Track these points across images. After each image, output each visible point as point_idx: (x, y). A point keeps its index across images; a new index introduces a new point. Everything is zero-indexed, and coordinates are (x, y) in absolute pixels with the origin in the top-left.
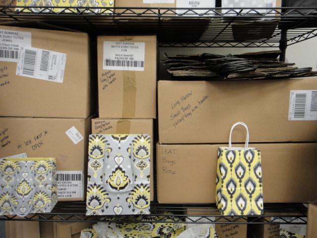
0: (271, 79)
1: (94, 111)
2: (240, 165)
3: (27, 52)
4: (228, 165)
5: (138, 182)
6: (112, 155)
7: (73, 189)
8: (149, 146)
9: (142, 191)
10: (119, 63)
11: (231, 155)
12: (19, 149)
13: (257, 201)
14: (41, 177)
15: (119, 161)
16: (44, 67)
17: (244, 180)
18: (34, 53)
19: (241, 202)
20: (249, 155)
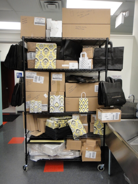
0: (89, 83)
1: (50, 90)
2: (84, 102)
3: (36, 77)
4: (81, 102)
5: (61, 105)
6: (55, 99)
7: (45, 108)
8: (63, 98)
9: (62, 107)
10: (56, 79)
11: (81, 99)
12: (33, 99)
13: (87, 109)
14: (39, 105)
15: (57, 101)
16: (39, 80)
17: (84, 105)
18: (37, 77)
19: (84, 110)
20: (86, 99)
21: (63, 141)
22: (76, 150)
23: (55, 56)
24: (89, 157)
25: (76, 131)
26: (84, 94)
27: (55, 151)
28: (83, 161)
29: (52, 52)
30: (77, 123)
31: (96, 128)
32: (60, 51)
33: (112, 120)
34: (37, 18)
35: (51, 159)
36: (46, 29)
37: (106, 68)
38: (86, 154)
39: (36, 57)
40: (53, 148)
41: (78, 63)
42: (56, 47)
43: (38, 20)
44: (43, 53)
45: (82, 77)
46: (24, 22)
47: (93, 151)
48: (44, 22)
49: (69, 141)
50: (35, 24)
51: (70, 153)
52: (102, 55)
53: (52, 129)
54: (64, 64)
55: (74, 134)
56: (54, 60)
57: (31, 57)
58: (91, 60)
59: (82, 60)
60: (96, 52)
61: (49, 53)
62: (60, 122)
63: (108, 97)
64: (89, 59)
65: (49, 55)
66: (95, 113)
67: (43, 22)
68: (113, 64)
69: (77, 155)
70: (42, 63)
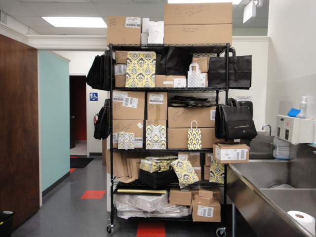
0: (202, 107)
1: (146, 117)
2: (194, 134)
3: (126, 99)
4: (190, 134)
5: (162, 139)
6: (154, 131)
7: (139, 144)
8: (165, 128)
9: (163, 142)
10: (155, 101)
11: (191, 131)
12: (122, 130)
13: (199, 145)
14: (131, 138)
15: (156, 133)
16: (131, 103)
17: (196, 139)
18: (128, 99)
19: (195, 146)
20: (197, 131)
21: (165, 192)
22: (184, 206)
23: (153, 70)
24: (202, 215)
25: (184, 177)
26: (194, 123)
27: (154, 204)
28: (194, 221)
29: (150, 63)
30: (185, 166)
31: (213, 174)
32: (161, 63)
33: (236, 159)
34: (129, 18)
35: (147, 218)
36: (142, 32)
37: (226, 86)
38: (198, 211)
39: (128, 71)
40: (151, 201)
41: (187, 78)
42: (155, 57)
43: (131, 21)
44: (136, 65)
45: (192, 99)
46: (112, 24)
47: (209, 206)
48: (139, 23)
49: (173, 192)
50: (126, 26)
51: (174, 210)
52: (221, 67)
53: (150, 173)
54: (166, 80)
55: (181, 180)
56: (152, 75)
57: (120, 71)
58: (205, 75)
59: (192, 75)
60: (212, 63)
61: (146, 66)
62: (161, 164)
63: (229, 127)
64: (202, 73)
65: (145, 68)
66: (211, 151)
67: (137, 23)
68: (236, 80)
69: (185, 212)
70: (136, 80)
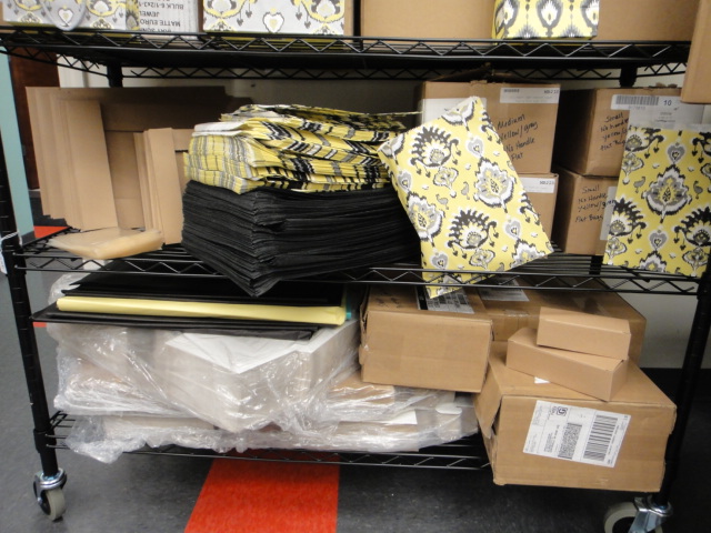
13: (585, 7)
19: (549, 10)
21: (336, 316)
22: (441, 393)
24: (554, 454)
25: (456, 233)
28: (499, 480)
30: (468, 159)
31: (633, 216)
38: (533, 429)
40: (241, 368)
47: (604, 405)
49: (384, 317)
51: (388, 414)
55: (436, 252)
69: (448, 424)
